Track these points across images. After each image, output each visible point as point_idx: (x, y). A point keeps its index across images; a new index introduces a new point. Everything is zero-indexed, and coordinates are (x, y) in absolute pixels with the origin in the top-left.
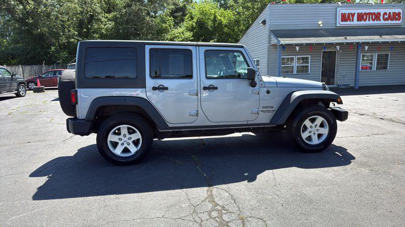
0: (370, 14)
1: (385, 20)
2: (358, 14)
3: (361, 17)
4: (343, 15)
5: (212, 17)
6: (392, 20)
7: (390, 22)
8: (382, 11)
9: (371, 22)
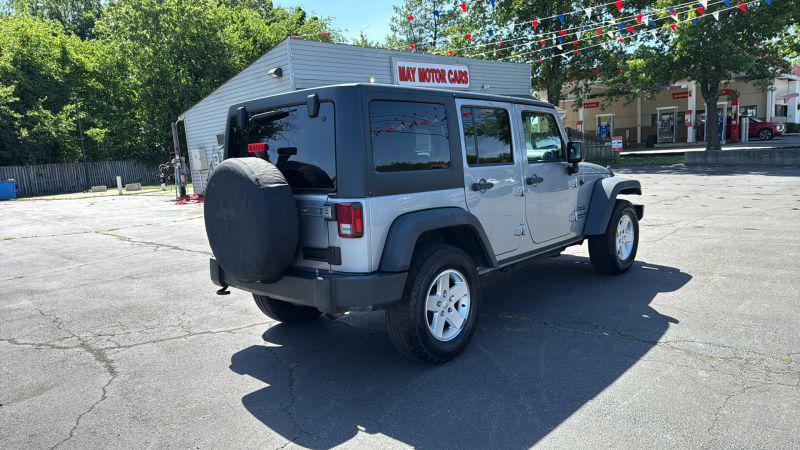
0: (433, 71)
1: (452, 81)
2: (419, 69)
3: (423, 76)
4: (402, 70)
5: (57, 52)
6: (459, 82)
7: (456, 85)
8: (447, 68)
9: (436, 84)
